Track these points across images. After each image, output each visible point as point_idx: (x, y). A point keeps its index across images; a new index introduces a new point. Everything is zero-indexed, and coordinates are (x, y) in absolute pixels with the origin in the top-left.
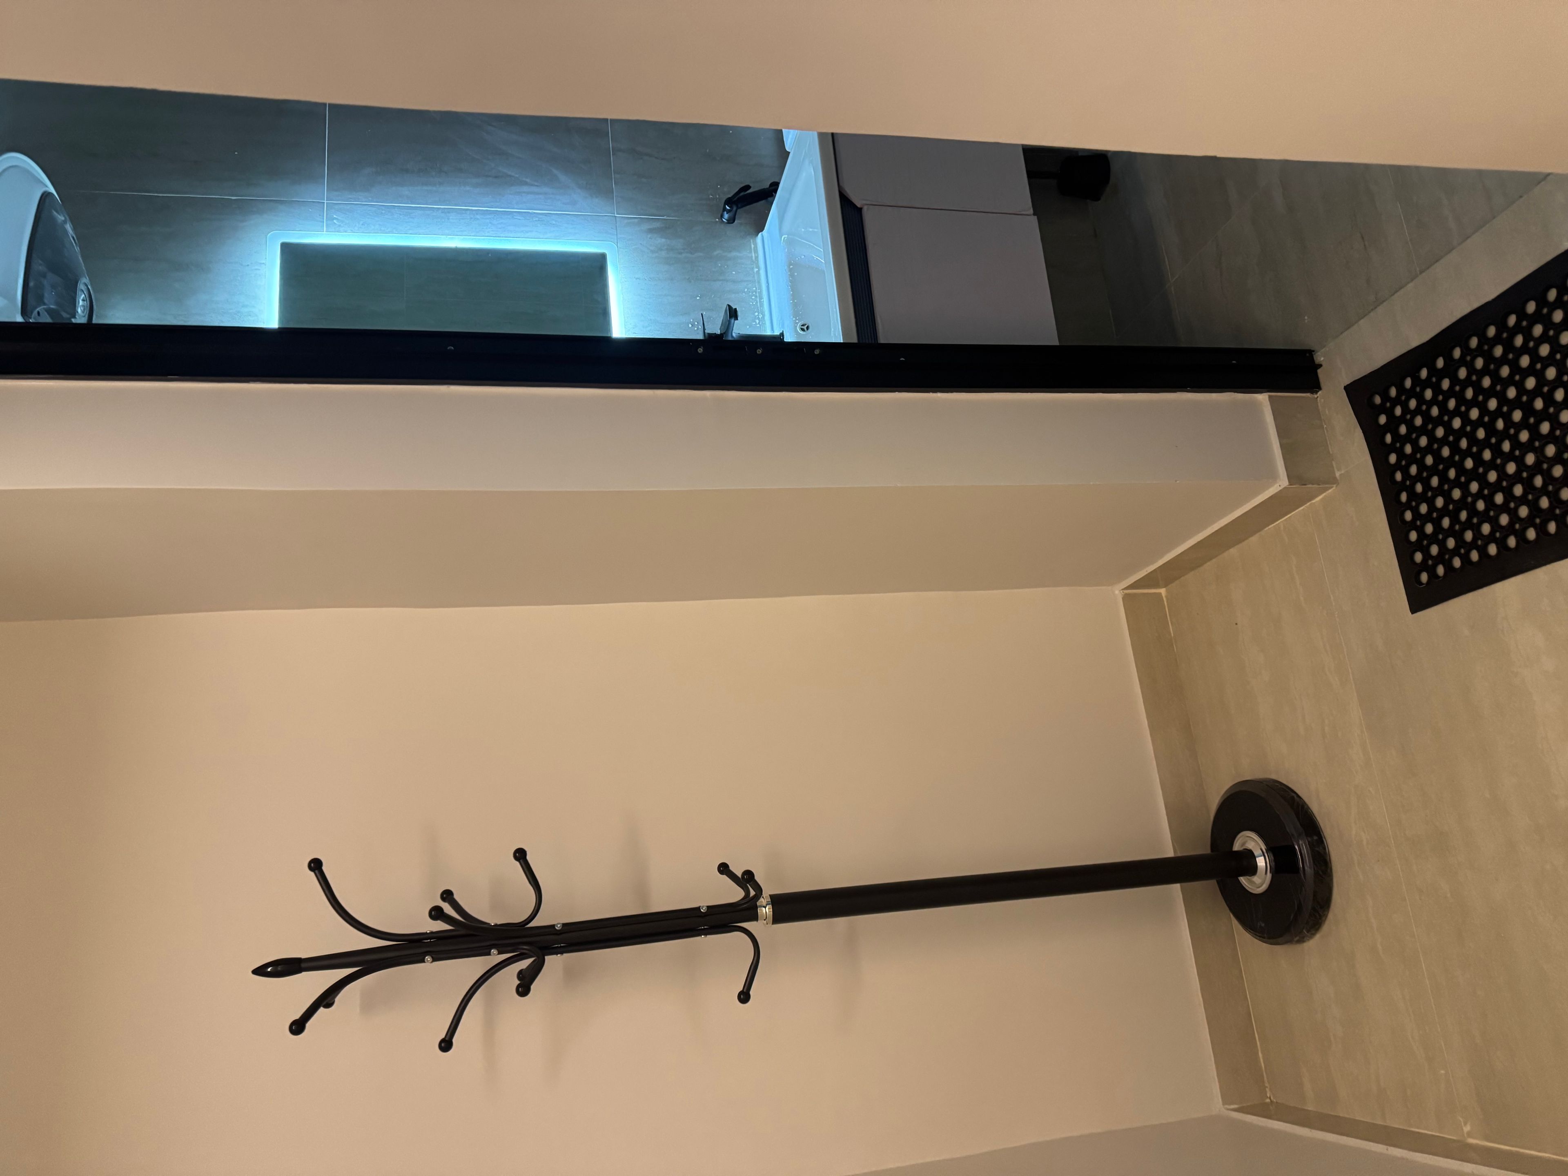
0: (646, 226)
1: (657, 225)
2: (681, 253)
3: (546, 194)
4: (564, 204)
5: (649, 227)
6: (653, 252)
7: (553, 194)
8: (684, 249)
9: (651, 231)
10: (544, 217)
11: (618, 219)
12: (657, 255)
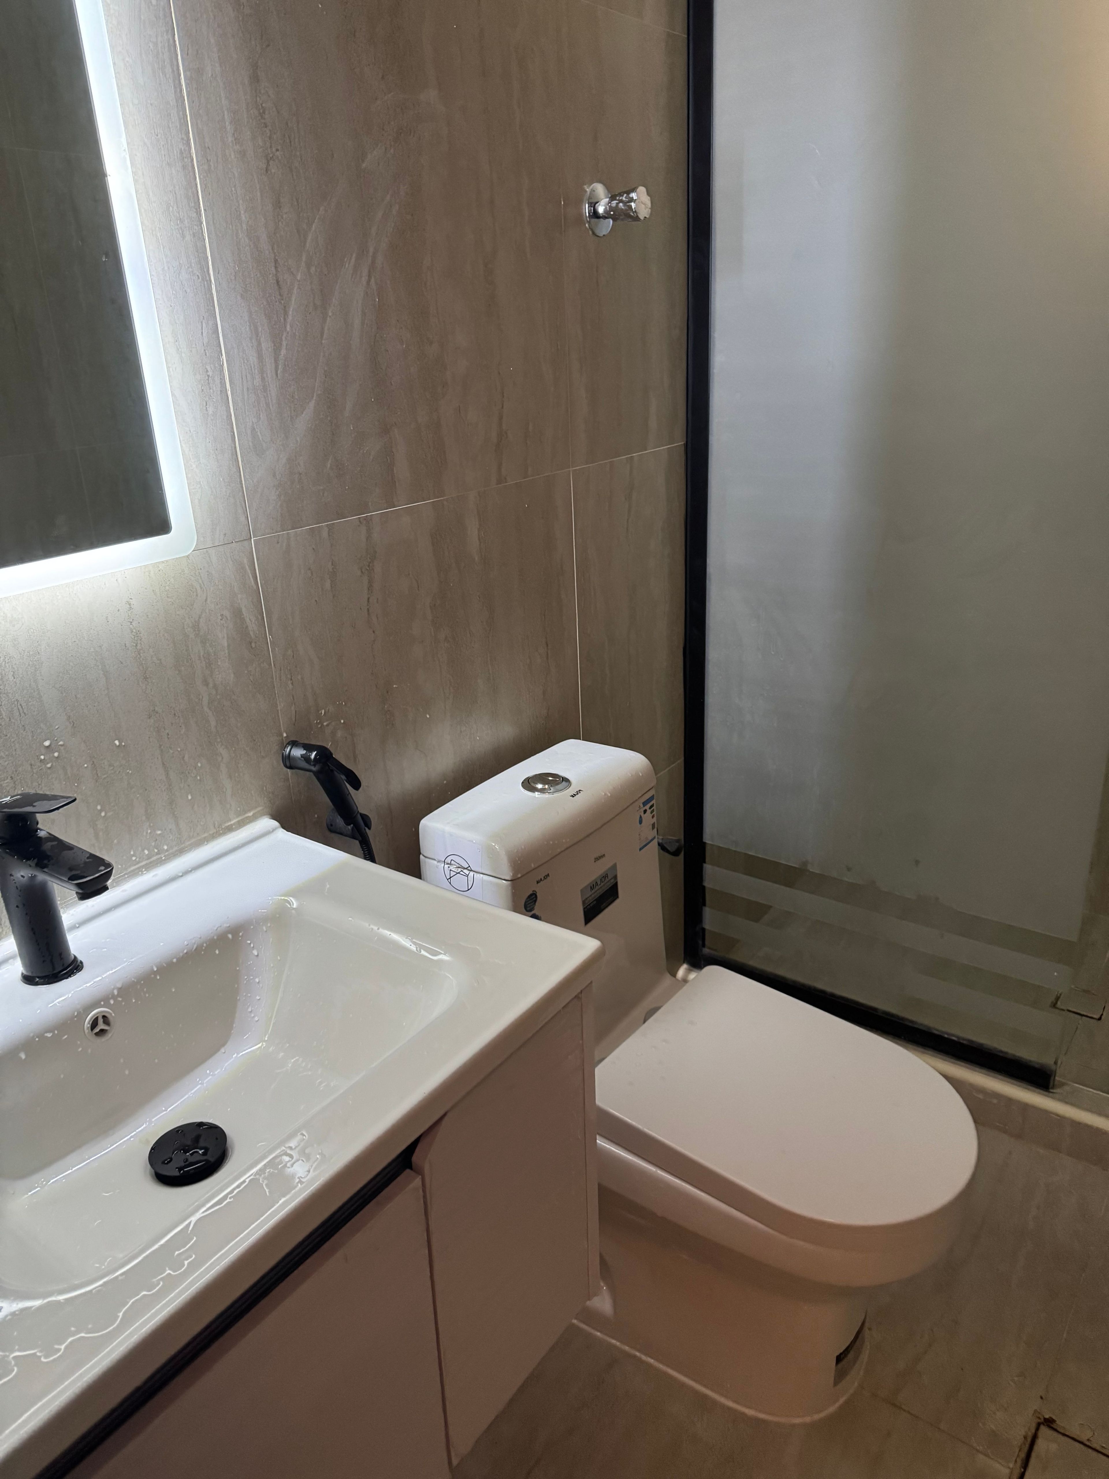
0: (244, 603)
1: (252, 626)
2: (206, 683)
3: (265, 389)
4: (253, 429)
5: (244, 610)
6: (196, 626)
7: (267, 404)
8: (215, 687)
9: (237, 613)
10: (219, 389)
11: (246, 543)
12: (192, 636)
